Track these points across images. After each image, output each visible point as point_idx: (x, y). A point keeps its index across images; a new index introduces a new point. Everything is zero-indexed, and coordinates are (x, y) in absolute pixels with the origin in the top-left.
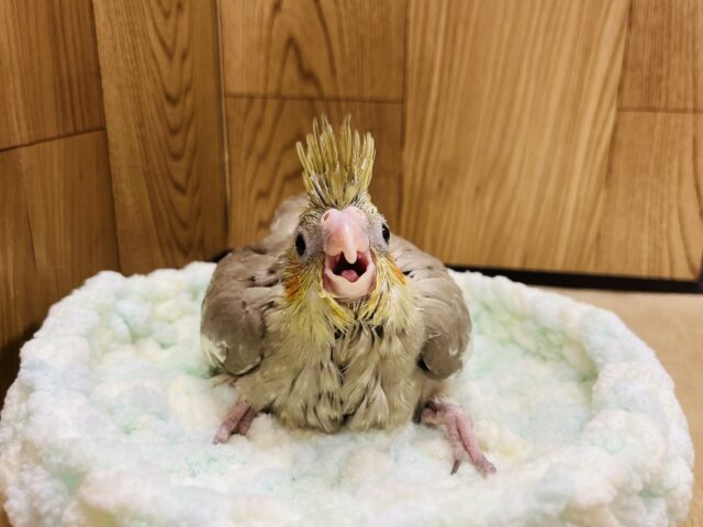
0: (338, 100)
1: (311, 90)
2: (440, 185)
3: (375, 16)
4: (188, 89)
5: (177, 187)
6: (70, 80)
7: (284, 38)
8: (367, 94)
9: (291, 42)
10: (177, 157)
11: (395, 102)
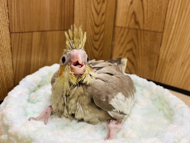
0: (144, 30)
1: (137, 27)
2: (171, 60)
3: (158, 7)
4: (103, 24)
5: (95, 48)
6: (64, 17)
7: (132, 12)
8: (152, 30)
9: (134, 13)
10: (96, 41)
11: (160, 32)
